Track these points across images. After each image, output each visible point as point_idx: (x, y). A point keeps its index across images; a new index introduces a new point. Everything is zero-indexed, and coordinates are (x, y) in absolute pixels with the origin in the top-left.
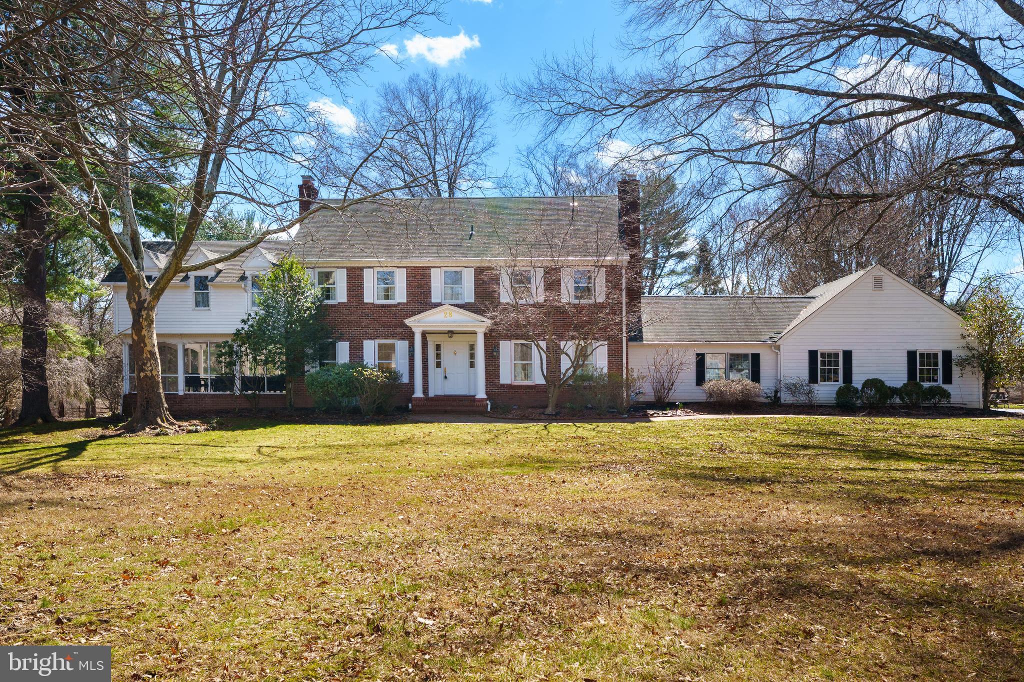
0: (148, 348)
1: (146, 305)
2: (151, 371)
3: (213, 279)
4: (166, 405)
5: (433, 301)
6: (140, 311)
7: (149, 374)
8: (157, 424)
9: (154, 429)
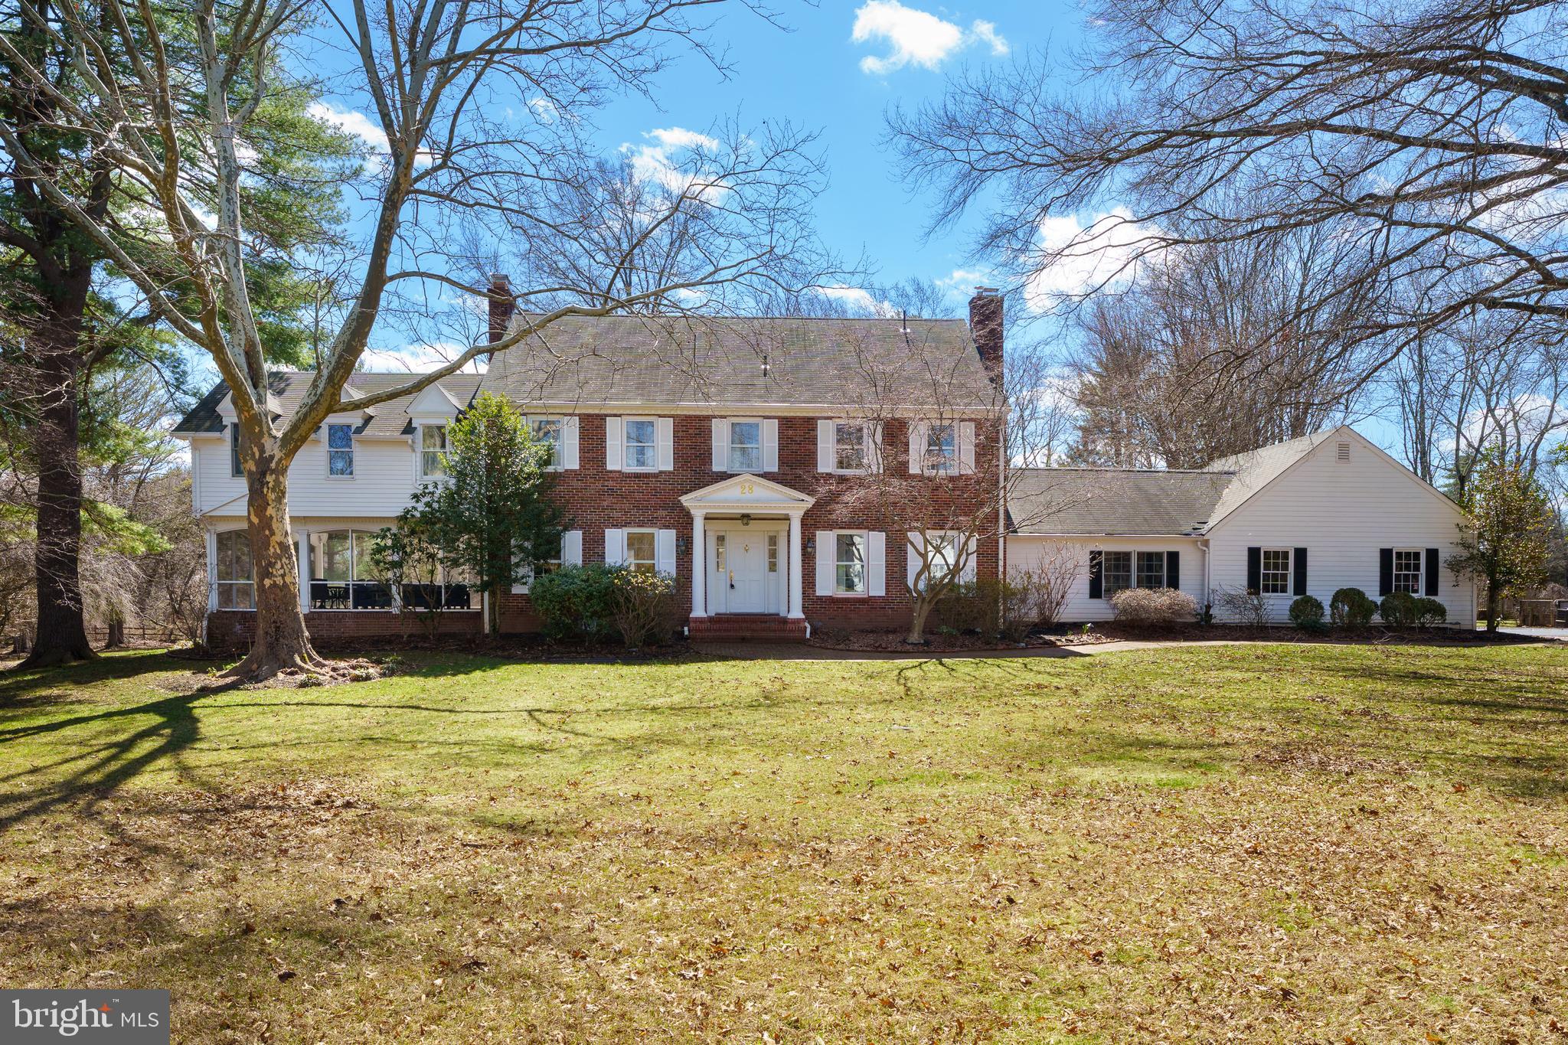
0: (278, 538)
1: (273, 465)
2: (283, 576)
3: (359, 430)
4: (307, 634)
5: (716, 468)
6: (264, 474)
7: (279, 581)
8: (295, 665)
9: (292, 674)
